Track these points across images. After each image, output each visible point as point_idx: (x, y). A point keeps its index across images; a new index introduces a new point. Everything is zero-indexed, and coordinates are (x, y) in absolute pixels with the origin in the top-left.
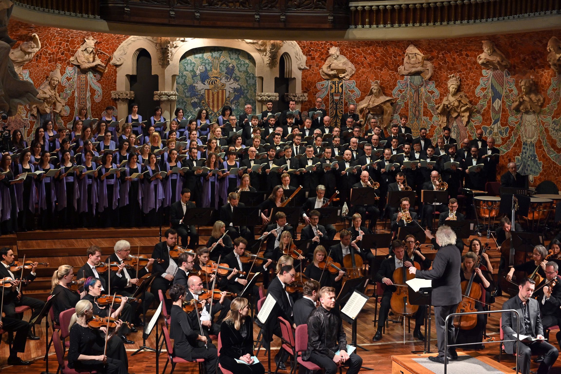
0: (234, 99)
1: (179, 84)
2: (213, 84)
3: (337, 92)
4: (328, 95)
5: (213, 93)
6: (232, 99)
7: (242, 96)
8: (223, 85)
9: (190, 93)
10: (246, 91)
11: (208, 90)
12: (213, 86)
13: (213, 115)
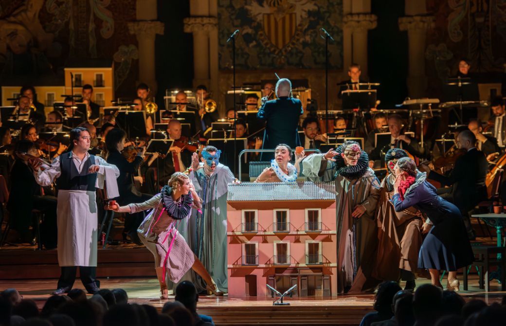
0: (309, 28)
1: (222, 6)
2: (276, 5)
3: (480, 10)
4: (466, 17)
5: (275, 19)
6: (306, 27)
7: (321, 23)
8: (291, 7)
9: (239, 21)
10: (327, 15)
11: (269, 15)
12: (275, 9)
13: (277, 52)
